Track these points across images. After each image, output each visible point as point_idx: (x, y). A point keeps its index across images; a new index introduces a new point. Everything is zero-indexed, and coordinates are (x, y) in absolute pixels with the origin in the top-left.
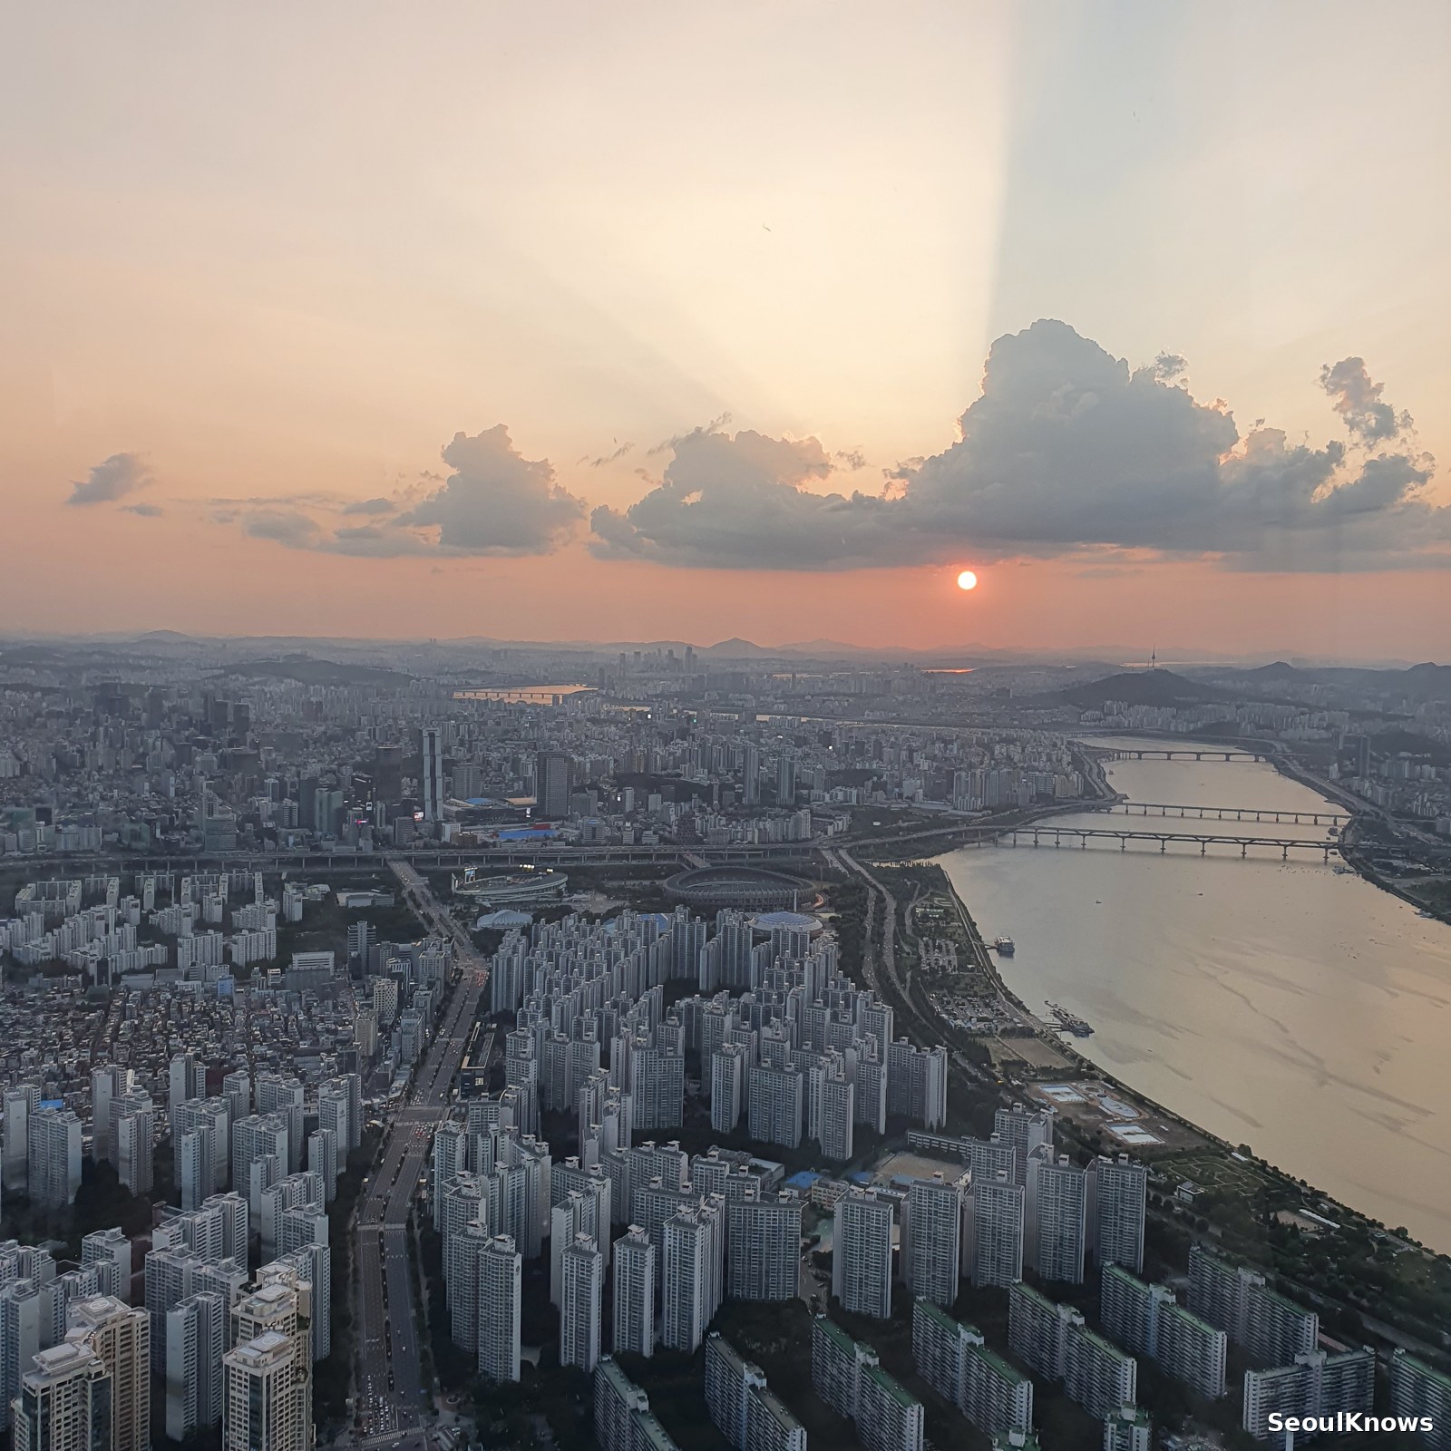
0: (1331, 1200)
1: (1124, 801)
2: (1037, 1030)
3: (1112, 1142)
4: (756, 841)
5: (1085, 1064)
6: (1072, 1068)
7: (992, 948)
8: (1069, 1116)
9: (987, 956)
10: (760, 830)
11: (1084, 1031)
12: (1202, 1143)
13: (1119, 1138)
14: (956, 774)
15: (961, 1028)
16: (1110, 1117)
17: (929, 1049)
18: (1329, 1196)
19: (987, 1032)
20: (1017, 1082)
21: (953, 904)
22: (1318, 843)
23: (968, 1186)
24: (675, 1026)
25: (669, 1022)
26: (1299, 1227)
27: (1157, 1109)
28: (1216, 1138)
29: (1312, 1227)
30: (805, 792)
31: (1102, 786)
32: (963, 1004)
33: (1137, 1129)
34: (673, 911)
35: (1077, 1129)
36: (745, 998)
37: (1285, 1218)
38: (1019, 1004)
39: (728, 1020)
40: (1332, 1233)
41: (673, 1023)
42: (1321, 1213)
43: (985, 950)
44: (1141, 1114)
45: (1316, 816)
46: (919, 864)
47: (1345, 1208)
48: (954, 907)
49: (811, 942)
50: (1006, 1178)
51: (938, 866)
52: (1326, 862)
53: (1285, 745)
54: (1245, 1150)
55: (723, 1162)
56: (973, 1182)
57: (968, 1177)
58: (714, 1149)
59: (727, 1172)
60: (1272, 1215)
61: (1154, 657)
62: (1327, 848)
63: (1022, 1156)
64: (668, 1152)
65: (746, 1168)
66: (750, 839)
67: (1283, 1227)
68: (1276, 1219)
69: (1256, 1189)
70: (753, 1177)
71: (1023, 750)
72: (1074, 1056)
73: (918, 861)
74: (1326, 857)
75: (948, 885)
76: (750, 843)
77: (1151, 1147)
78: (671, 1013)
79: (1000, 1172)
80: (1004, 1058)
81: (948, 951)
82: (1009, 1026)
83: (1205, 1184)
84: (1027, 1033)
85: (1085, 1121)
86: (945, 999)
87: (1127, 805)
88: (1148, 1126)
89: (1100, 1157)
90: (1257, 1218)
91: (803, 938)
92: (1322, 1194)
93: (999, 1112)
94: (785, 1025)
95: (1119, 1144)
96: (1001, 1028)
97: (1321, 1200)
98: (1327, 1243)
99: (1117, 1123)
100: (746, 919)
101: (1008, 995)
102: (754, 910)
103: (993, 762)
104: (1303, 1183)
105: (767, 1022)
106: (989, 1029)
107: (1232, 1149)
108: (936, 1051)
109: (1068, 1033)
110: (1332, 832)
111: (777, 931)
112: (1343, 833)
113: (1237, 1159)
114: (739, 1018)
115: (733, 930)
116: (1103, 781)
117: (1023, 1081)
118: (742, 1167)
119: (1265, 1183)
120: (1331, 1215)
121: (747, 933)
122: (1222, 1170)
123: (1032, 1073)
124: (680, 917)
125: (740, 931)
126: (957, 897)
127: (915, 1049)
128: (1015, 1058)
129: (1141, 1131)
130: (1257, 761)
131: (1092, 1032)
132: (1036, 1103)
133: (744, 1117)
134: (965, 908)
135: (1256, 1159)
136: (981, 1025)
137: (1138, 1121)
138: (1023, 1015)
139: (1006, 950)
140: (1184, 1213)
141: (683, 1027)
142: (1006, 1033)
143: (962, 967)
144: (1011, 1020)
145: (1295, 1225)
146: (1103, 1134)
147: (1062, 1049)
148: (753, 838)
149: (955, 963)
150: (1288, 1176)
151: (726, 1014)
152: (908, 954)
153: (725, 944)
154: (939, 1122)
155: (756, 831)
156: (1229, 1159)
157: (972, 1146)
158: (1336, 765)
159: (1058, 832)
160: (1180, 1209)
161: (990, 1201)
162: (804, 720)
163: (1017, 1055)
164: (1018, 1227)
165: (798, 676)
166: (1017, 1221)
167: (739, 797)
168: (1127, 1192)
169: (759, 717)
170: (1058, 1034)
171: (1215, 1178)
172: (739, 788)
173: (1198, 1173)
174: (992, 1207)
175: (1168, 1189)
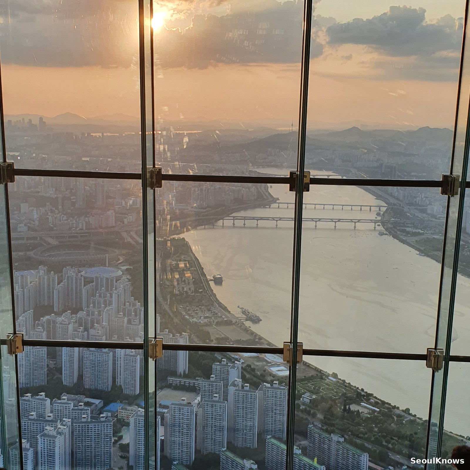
0: (376, 398)
1: (278, 201)
2: (234, 321)
3: (270, 375)
4: (84, 229)
5: (257, 337)
6: (251, 339)
7: (212, 280)
8: (250, 363)
9: (209, 285)
10: (86, 222)
11: (256, 320)
12: (314, 373)
13: (274, 373)
14: (193, 189)
15: (196, 322)
16: (270, 363)
17: (179, 335)
18: (374, 395)
19: (209, 324)
21: (191, 258)
22: (371, 220)
23: (199, 404)
24: (40, 332)
25: (37, 330)
26: (360, 411)
28: (321, 370)
29: (366, 411)
30: (110, 200)
31: (267, 194)
32: (197, 310)
33: (283, 368)
34: (37, 269)
35: (254, 370)
36: (81, 314)
37: (354, 407)
38: (225, 309)
39: (71, 327)
40: (376, 414)
41: (40, 330)
42: (371, 404)
43: (208, 282)
45: (371, 206)
46: (174, 238)
47: (382, 401)
48: (192, 260)
49: (116, 282)
50: (218, 398)
51: (184, 238)
52: (375, 229)
54: (335, 375)
55: (69, 402)
56: (201, 401)
57: (199, 398)
58: (64, 396)
59: (72, 406)
60: (347, 407)
61: (292, 125)
62: (375, 223)
63: (226, 386)
64: (38, 399)
65: (82, 404)
66: (80, 227)
67: (353, 412)
68: (349, 408)
69: (340, 394)
70: (86, 408)
72: (252, 333)
73: (174, 236)
74: (375, 228)
75: (189, 248)
76: (80, 229)
78: (38, 325)
79: (215, 395)
80: (217, 336)
81: (189, 283)
82: (220, 320)
83: (316, 394)
84: (229, 323)
85: (257, 366)
86: (188, 308)
87: (279, 203)
89: (265, 384)
90: (340, 408)
91: (112, 281)
92: (371, 395)
93: (215, 365)
94: (102, 328)
95: (274, 376)
96: (216, 321)
97: (371, 397)
98: (373, 419)
99: (273, 365)
100: (80, 272)
101: (220, 304)
102: (84, 266)
104: (362, 390)
105: (92, 327)
106: (210, 322)
107: (329, 375)
108: (183, 336)
109: (248, 321)
110: (378, 214)
111: (97, 278)
112: (383, 214)
113: (331, 380)
114: (76, 325)
115: (72, 279)
116: (267, 191)
118: (80, 404)
119: (344, 391)
120: (376, 404)
121: (81, 279)
122: (324, 386)
123: (232, 343)
124: (42, 272)
125: (76, 279)
126: (194, 255)
127: (172, 335)
128: (223, 336)
129: (285, 369)
131: (261, 320)
132: (233, 358)
133: (81, 377)
134: (198, 260)
135: (340, 379)
136: (206, 320)
137: (283, 364)
138: (227, 314)
139: (219, 281)
140: (306, 409)
141: (45, 332)
142: (218, 324)
143: (196, 291)
144: (221, 317)
145: (358, 411)
146: (267, 371)
147: (246, 330)
148: (83, 227)
149: (193, 289)
150: (355, 387)
151: (69, 324)
152: (168, 286)
153: (68, 285)
154: (184, 372)
155: (84, 223)
156: (328, 380)
157: (201, 382)
159: (245, 218)
160: (304, 407)
161: (210, 410)
162: (109, 160)
163: (224, 334)
164: (224, 422)
165: (105, 134)
166: (224, 419)
167: (73, 204)
168: (278, 401)
169: (83, 159)
170: (244, 322)
171: (321, 390)
172: (74, 199)
173: (312, 388)
174: (211, 413)
175: (298, 397)
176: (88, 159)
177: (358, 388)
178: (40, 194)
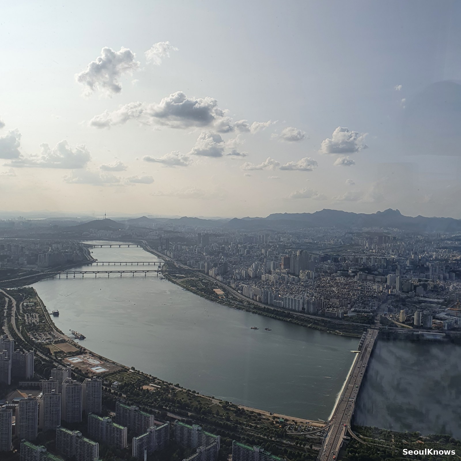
0: (158, 379)
1: (96, 261)
2: (67, 339)
3: (91, 373)
5: (83, 349)
6: (79, 351)
7: (52, 314)
8: (77, 367)
9: (50, 317)
11: (82, 338)
12: (120, 368)
13: (94, 371)
14: (39, 255)
15: (40, 343)
16: (91, 365)
17: (27, 352)
18: (158, 378)
19: (49, 343)
20: (60, 358)
21: (37, 300)
22: (155, 271)
23: (42, 397)
26: (149, 389)
27: (106, 360)
28: (124, 366)
29: (153, 388)
31: (89, 256)
32: (41, 335)
33: (99, 367)
35: (80, 371)
37: (145, 387)
38: (61, 332)
40: (159, 389)
42: (155, 384)
43: (49, 315)
44: (101, 362)
45: (155, 262)
47: (162, 381)
48: (38, 301)
50: (55, 392)
51: (32, 288)
53: (146, 241)
54: (133, 368)
56: (43, 395)
57: (41, 394)
60: (141, 387)
61: (105, 215)
62: (158, 272)
63: (60, 383)
67: (144, 390)
68: (142, 388)
69: (137, 380)
71: (63, 246)
72: (79, 347)
73: (25, 287)
74: (158, 275)
75: (36, 294)
77: (105, 372)
79: (53, 390)
80: (55, 351)
81: (36, 317)
82: (57, 340)
83: (121, 382)
84: (63, 341)
85: (83, 367)
86: (34, 334)
87: (97, 262)
88: (103, 366)
89: (87, 379)
90: (137, 389)
92: (156, 378)
93: (53, 370)
95: (94, 373)
96: (54, 341)
97: (156, 380)
98: (157, 393)
99: (94, 366)
101: (57, 329)
103: (52, 250)
104: (150, 376)
107: (129, 369)
109: (77, 339)
110: (159, 267)
112: (162, 267)
113: (131, 372)
116: (90, 255)
117: (62, 358)
119: (139, 378)
120: (159, 384)
122: (127, 376)
123: (65, 354)
126: (39, 298)
128: (59, 350)
129: (101, 368)
130: (137, 247)
131: (85, 338)
132: (66, 364)
134: (42, 301)
135: (136, 371)
136: (47, 341)
137: (100, 365)
138: (62, 336)
139: (56, 314)
140: (114, 392)
142: (56, 342)
143: (40, 322)
144: (58, 338)
145: (148, 389)
146: (89, 371)
147: (75, 345)
149: (38, 321)
150: (146, 374)
152: (21, 319)
154: (31, 377)
156: (129, 372)
157: (43, 383)
158: (160, 247)
159: (75, 273)
160: (113, 391)
161: (49, 401)
163: (60, 349)
164: (59, 408)
166: (58, 406)
168: (96, 389)
170: (74, 340)
171: (124, 379)
173: (119, 378)
174: (49, 403)
175: (110, 385)
177: (148, 375)
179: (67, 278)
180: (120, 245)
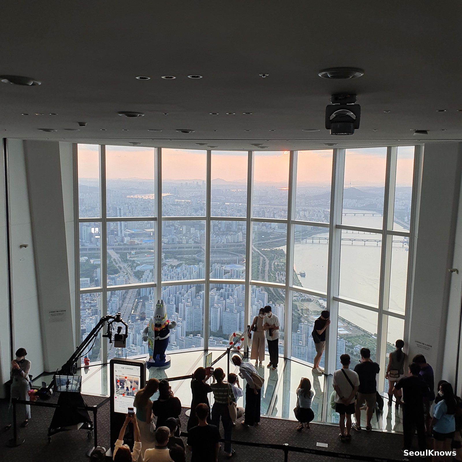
2: (312, 299)
4: (225, 243)
7: (299, 274)
9: (297, 277)
10: (226, 239)
12: (363, 333)
17: (278, 305)
19: (297, 300)
20: (306, 315)
22: (400, 241)
24: (199, 299)
25: (197, 298)
27: (349, 323)
28: (367, 332)
30: (240, 227)
33: (343, 329)
34: (199, 264)
36: (222, 291)
39: (216, 297)
41: (199, 298)
43: (296, 275)
44: (344, 325)
46: (276, 249)
49: (242, 273)
50: (302, 344)
51: (282, 250)
52: (403, 247)
54: (376, 335)
55: (214, 341)
58: (211, 337)
59: (216, 343)
61: (350, 184)
62: (403, 243)
63: (307, 337)
64: (197, 338)
65: (222, 342)
66: (223, 242)
70: (224, 345)
71: (309, 213)
72: (323, 307)
73: (276, 248)
74: (403, 246)
76: (223, 243)
77: (347, 335)
78: (198, 296)
79: (300, 342)
80: (302, 308)
82: (303, 298)
84: (309, 300)
86: (284, 290)
88: (346, 328)
91: (240, 272)
93: (300, 324)
94: (234, 299)
96: (301, 299)
100: (222, 266)
102: (224, 264)
103: (299, 217)
105: (228, 298)
106: (297, 299)
107: (372, 335)
108: (281, 306)
109: (322, 300)
111: (231, 270)
113: (373, 338)
114: (219, 297)
115: (218, 270)
117: (308, 315)
118: (220, 342)
121: (222, 271)
122: (369, 341)
123: (311, 312)
124: (201, 266)
125: (220, 270)
127: (274, 305)
129: (344, 330)
132: (312, 321)
133: (221, 327)
136: (295, 298)
137: (344, 327)
138: (308, 295)
139: (303, 275)
140: (357, 354)
141: (202, 299)
142: (302, 300)
144: (304, 296)
147: (320, 305)
148: (224, 241)
151: (215, 295)
152: (273, 277)
153: (215, 273)
155: (225, 239)
156: (371, 338)
158: (407, 217)
159: (320, 239)
160: (356, 353)
161: (297, 351)
162: (240, 204)
163: (306, 307)
164: (306, 359)
165: (238, 190)
166: (305, 357)
167: (219, 229)
168: (339, 348)
169: (226, 204)
170: (319, 300)
171: (367, 344)
172: (220, 226)
173: (361, 342)
174: (297, 352)
175: (352, 347)
176: (228, 204)
177: (391, 343)
178: (201, 223)
179: (313, 243)
180: (364, 214)
